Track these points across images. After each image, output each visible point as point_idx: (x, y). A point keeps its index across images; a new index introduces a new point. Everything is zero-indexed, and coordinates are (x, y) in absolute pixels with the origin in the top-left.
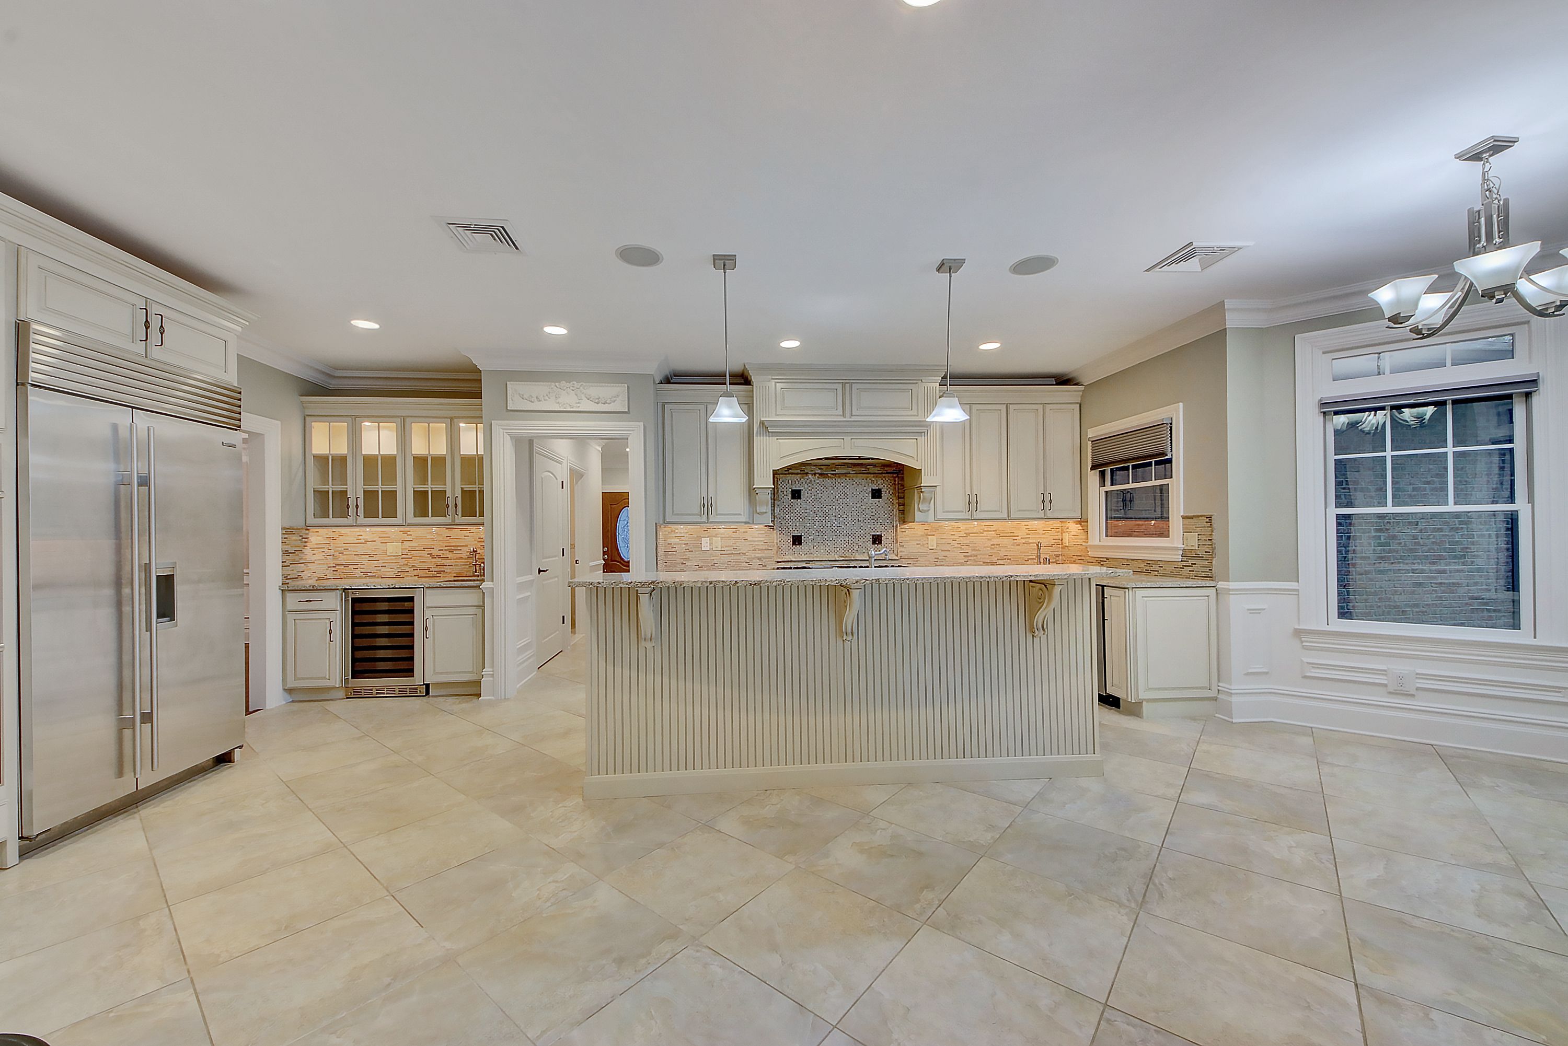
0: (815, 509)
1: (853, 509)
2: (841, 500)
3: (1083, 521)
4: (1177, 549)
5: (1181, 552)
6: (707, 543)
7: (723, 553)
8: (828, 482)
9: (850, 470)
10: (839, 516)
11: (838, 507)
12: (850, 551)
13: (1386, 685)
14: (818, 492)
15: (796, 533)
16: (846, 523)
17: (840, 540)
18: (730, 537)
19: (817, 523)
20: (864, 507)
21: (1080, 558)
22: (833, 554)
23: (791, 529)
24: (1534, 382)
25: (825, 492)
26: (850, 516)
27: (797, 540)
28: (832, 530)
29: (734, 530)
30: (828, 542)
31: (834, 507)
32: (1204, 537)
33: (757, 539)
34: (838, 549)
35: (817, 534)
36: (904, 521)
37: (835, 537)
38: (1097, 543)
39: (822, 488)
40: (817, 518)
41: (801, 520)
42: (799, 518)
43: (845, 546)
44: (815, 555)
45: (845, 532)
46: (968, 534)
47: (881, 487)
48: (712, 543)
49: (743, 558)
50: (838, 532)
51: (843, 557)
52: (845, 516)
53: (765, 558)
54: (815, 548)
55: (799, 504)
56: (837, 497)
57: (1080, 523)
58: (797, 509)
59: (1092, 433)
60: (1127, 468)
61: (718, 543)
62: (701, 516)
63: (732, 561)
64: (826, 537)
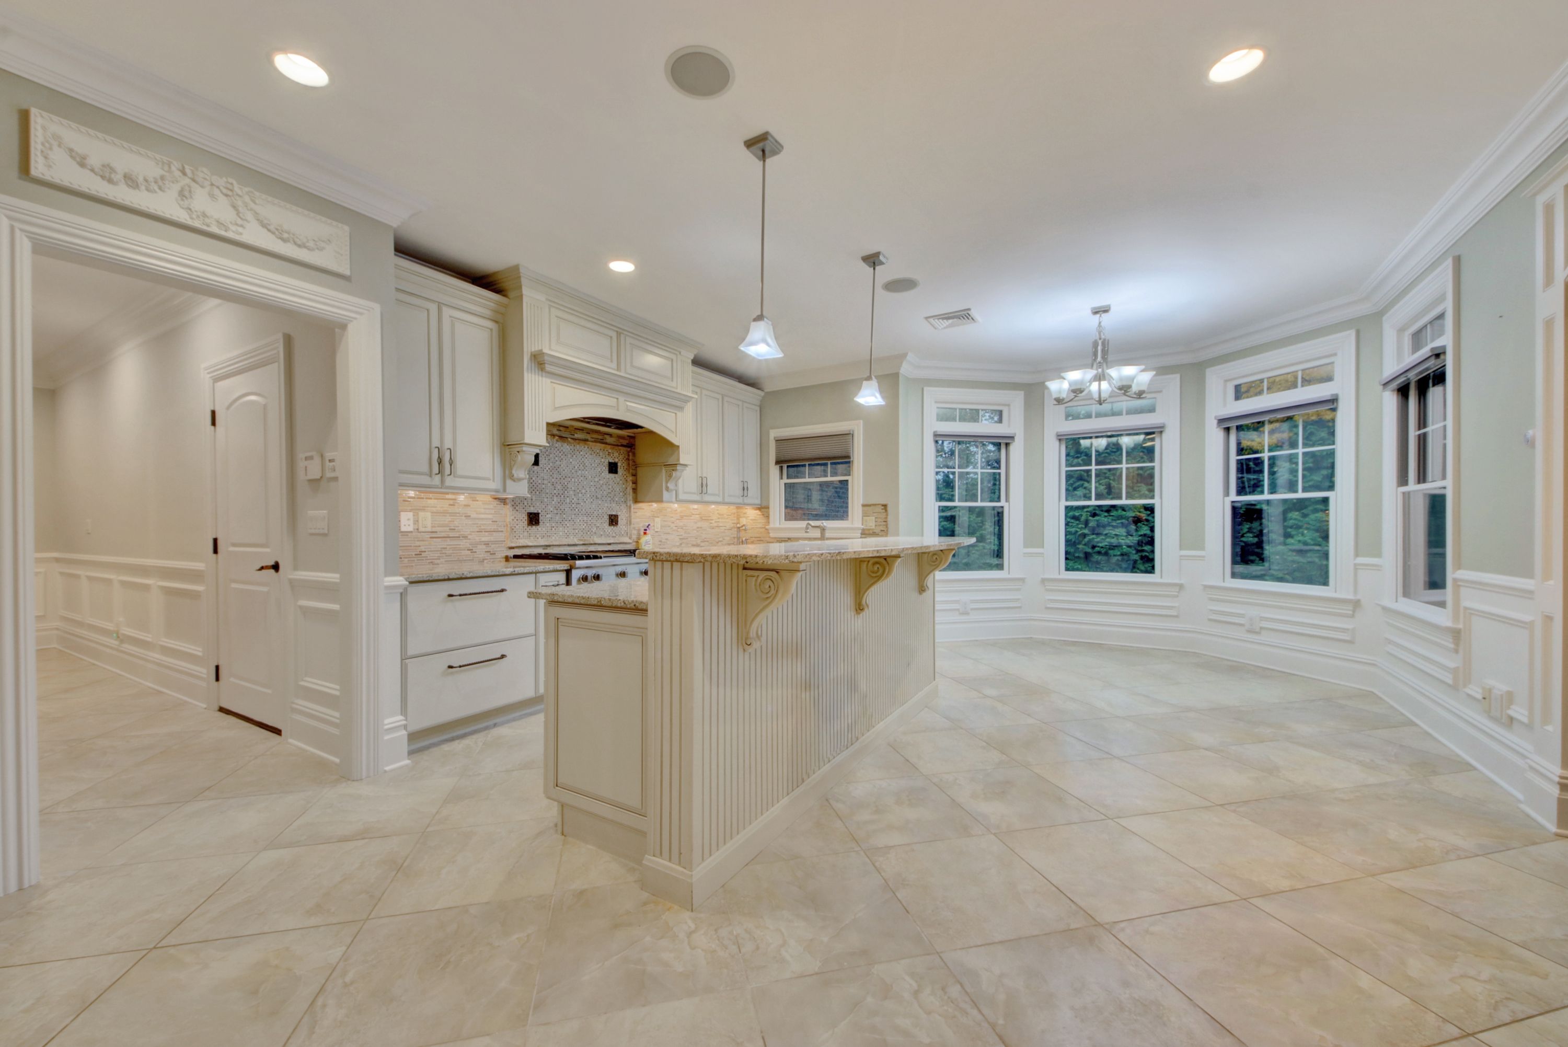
0: (553, 480)
1: (592, 484)
2: (580, 472)
3: (764, 508)
4: (858, 529)
5: (860, 531)
6: (409, 520)
7: (433, 535)
8: (566, 447)
9: (588, 437)
10: (578, 491)
11: (576, 480)
12: (589, 533)
13: (958, 610)
14: (557, 458)
15: (532, 510)
16: (585, 500)
17: (578, 521)
18: (445, 513)
19: (555, 499)
20: (601, 482)
21: (758, 539)
22: (571, 537)
23: (526, 504)
24: (1012, 438)
25: (564, 459)
26: (588, 491)
27: (534, 519)
28: (571, 508)
29: (451, 502)
30: (566, 522)
31: (573, 480)
32: (880, 520)
33: (483, 516)
34: (577, 531)
35: (555, 512)
36: (636, 501)
37: (573, 516)
38: (777, 525)
39: (560, 454)
40: (555, 491)
41: (537, 493)
42: (535, 490)
43: (584, 527)
44: (553, 538)
45: (584, 510)
46: (682, 517)
47: (616, 460)
48: (418, 521)
49: (464, 543)
50: (577, 510)
51: (582, 540)
52: (584, 491)
53: (495, 542)
54: (553, 529)
55: (536, 472)
56: (576, 467)
57: (759, 509)
58: (534, 479)
59: (774, 434)
60: (826, 465)
61: (427, 520)
62: (431, 476)
63: (448, 547)
64: (564, 516)
